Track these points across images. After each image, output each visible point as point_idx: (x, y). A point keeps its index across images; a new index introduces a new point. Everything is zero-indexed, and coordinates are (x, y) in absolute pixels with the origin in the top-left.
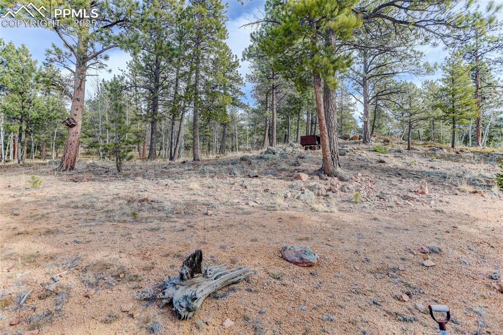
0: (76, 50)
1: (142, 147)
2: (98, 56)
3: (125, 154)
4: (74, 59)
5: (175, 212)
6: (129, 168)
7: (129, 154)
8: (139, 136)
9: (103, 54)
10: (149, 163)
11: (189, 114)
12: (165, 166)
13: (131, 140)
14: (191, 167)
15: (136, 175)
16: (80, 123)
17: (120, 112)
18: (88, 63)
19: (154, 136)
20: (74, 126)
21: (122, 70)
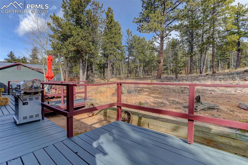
0: (160, 36)
1: (187, 68)
2: (168, 35)
3: (179, 71)
4: (160, 39)
5: (198, 92)
6: (180, 77)
7: (180, 72)
8: (185, 64)
9: (169, 34)
10: (190, 75)
11: (210, 51)
12: (197, 76)
13: (181, 66)
14: (210, 77)
15: (183, 80)
16: (162, 61)
17: (176, 55)
18: (164, 39)
19: (191, 63)
20: (160, 63)
21: (176, 34)
